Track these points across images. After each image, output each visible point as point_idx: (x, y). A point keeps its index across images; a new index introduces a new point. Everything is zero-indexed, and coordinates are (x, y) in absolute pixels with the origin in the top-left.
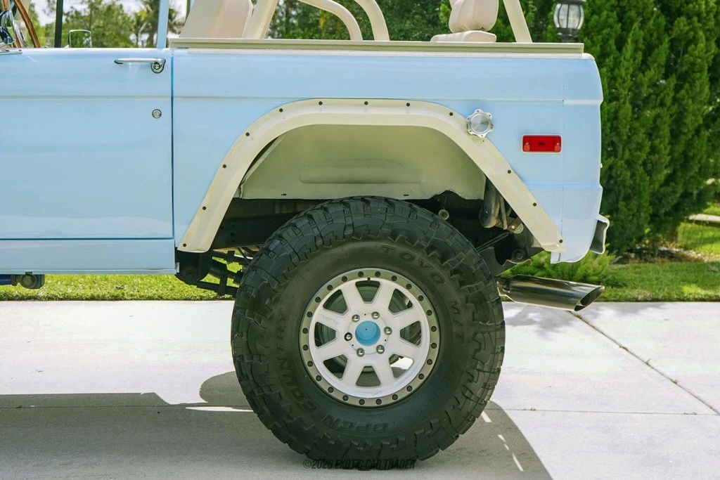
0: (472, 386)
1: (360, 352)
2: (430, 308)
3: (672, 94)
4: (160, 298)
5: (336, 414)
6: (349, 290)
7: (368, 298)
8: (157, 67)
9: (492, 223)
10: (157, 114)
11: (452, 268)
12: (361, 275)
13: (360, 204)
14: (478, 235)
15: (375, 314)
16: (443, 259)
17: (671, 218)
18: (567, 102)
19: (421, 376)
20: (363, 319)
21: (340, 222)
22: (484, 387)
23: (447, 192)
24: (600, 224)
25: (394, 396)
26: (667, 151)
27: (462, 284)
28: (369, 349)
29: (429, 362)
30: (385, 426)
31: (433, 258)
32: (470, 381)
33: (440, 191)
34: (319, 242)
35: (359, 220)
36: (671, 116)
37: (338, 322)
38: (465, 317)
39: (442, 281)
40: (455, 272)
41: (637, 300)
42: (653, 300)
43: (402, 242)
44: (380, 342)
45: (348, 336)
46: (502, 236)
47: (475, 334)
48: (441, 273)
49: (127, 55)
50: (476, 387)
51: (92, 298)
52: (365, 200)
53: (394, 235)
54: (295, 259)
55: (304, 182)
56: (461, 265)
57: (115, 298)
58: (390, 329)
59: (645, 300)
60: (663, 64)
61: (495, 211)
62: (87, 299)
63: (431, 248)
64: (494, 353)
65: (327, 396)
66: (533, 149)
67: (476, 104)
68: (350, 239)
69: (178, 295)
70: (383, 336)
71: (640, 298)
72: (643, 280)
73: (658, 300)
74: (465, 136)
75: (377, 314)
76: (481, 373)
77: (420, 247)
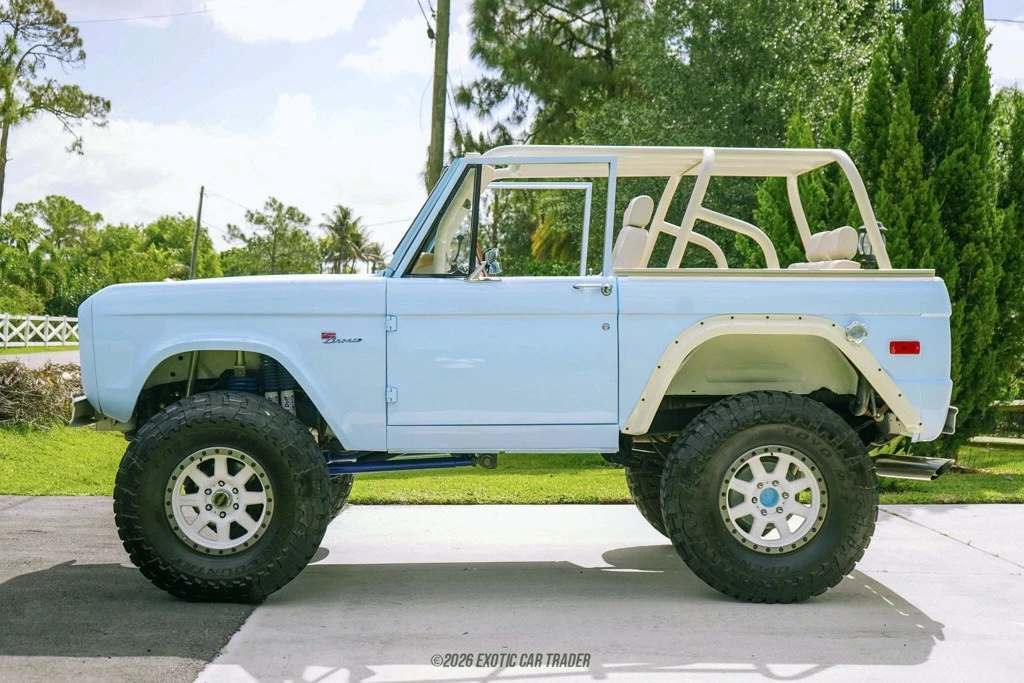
0: (855, 536)
1: (763, 512)
2: (820, 476)
3: (962, 316)
4: (510, 503)
5: (749, 559)
6: (755, 463)
7: (770, 470)
8: (605, 291)
9: (863, 411)
10: (606, 327)
11: (838, 444)
12: (766, 450)
13: (765, 395)
14: (853, 421)
15: (775, 482)
16: (831, 438)
17: (962, 435)
18: (924, 315)
19: (814, 530)
20: (765, 487)
21: (750, 409)
22: (864, 538)
23: (823, 389)
24: (950, 411)
25: (793, 545)
26: (959, 369)
27: (846, 456)
28: (771, 510)
29: (820, 518)
30: (787, 568)
31: (823, 437)
32: (853, 532)
33: (817, 387)
34: (735, 424)
35: (765, 407)
36: (962, 336)
37: (747, 489)
38: (848, 483)
39: (830, 455)
40: (840, 447)
41: (943, 503)
42: (958, 503)
43: (799, 425)
44: (779, 504)
45: (754, 500)
46: (867, 424)
47: (857, 495)
48: (829, 448)
49: (583, 282)
50: (858, 537)
51: (449, 503)
52: (769, 394)
53: (793, 419)
54: (716, 438)
55: (710, 381)
56: (845, 442)
57: (469, 503)
58: (787, 494)
59: (952, 503)
60: (953, 287)
61: (865, 402)
62: (444, 504)
63: (822, 429)
64: (872, 511)
65: (741, 546)
66: (898, 352)
67: (853, 317)
68: (758, 423)
69: (525, 500)
70: (781, 499)
71: (946, 501)
72: (944, 487)
73: (962, 503)
74: (845, 341)
75: (777, 482)
76: (862, 527)
77: (812, 429)
